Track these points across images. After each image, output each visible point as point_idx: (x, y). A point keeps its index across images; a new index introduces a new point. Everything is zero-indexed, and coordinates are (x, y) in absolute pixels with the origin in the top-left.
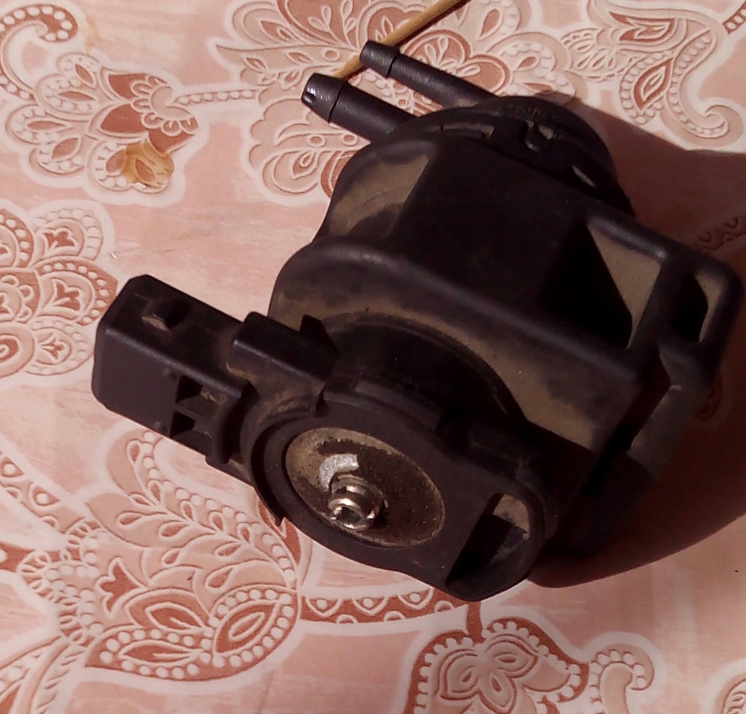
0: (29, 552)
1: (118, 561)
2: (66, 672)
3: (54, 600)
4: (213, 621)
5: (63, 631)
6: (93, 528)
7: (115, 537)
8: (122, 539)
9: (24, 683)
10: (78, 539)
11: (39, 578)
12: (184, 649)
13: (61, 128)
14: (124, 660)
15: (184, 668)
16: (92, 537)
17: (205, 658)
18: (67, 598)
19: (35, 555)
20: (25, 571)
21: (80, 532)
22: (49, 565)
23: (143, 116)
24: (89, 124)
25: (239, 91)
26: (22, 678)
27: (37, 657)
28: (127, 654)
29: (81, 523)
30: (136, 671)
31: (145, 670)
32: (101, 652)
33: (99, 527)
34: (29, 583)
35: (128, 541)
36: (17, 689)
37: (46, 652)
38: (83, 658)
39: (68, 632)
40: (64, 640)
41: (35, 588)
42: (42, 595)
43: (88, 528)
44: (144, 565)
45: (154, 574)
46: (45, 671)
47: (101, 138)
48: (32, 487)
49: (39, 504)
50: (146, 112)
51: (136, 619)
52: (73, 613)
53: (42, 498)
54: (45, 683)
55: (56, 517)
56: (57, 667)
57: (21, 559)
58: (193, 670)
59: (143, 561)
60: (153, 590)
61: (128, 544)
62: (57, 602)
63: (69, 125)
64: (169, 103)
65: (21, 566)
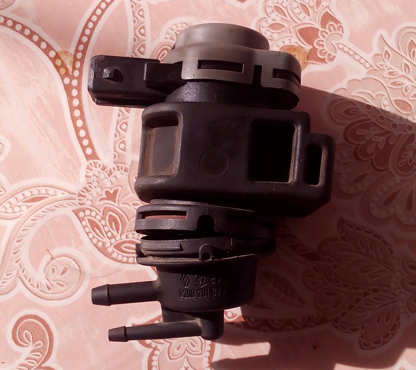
0: (99, 159)
1: (120, 188)
2: (66, 207)
3: (88, 181)
4: (124, 236)
5: (79, 193)
6: (125, 171)
7: (128, 180)
8: (129, 183)
9: (51, 198)
10: (117, 169)
11: (91, 170)
12: (105, 235)
13: (284, 18)
14: (85, 220)
15: (98, 241)
16: (121, 173)
17: (108, 245)
18: (92, 184)
19: (99, 162)
20: (91, 164)
21: (120, 168)
22: (99, 169)
23: (318, 39)
24: (296, 24)
25: (366, 61)
26: (52, 196)
27: (63, 194)
28: (88, 219)
29: (123, 165)
30: (84, 227)
31: (87, 230)
32: (82, 211)
33: (127, 172)
34: (87, 169)
35: (130, 185)
36: (47, 197)
37: (67, 195)
38: (74, 207)
39: (80, 195)
40: (76, 197)
41: (87, 172)
42: (86, 176)
43: (123, 169)
44: (125, 197)
45: (125, 204)
46: (60, 200)
47: (293, 34)
48: (124, 139)
49: (119, 146)
50: (321, 38)
51: (103, 212)
52: (88, 191)
53: (122, 146)
54: (56, 204)
55: (118, 156)
56: (65, 203)
57: (94, 159)
58: (100, 244)
59: (127, 196)
60: (119, 208)
61: (129, 186)
62: (88, 183)
63: (289, 19)
64: (334, 42)
65: (91, 161)
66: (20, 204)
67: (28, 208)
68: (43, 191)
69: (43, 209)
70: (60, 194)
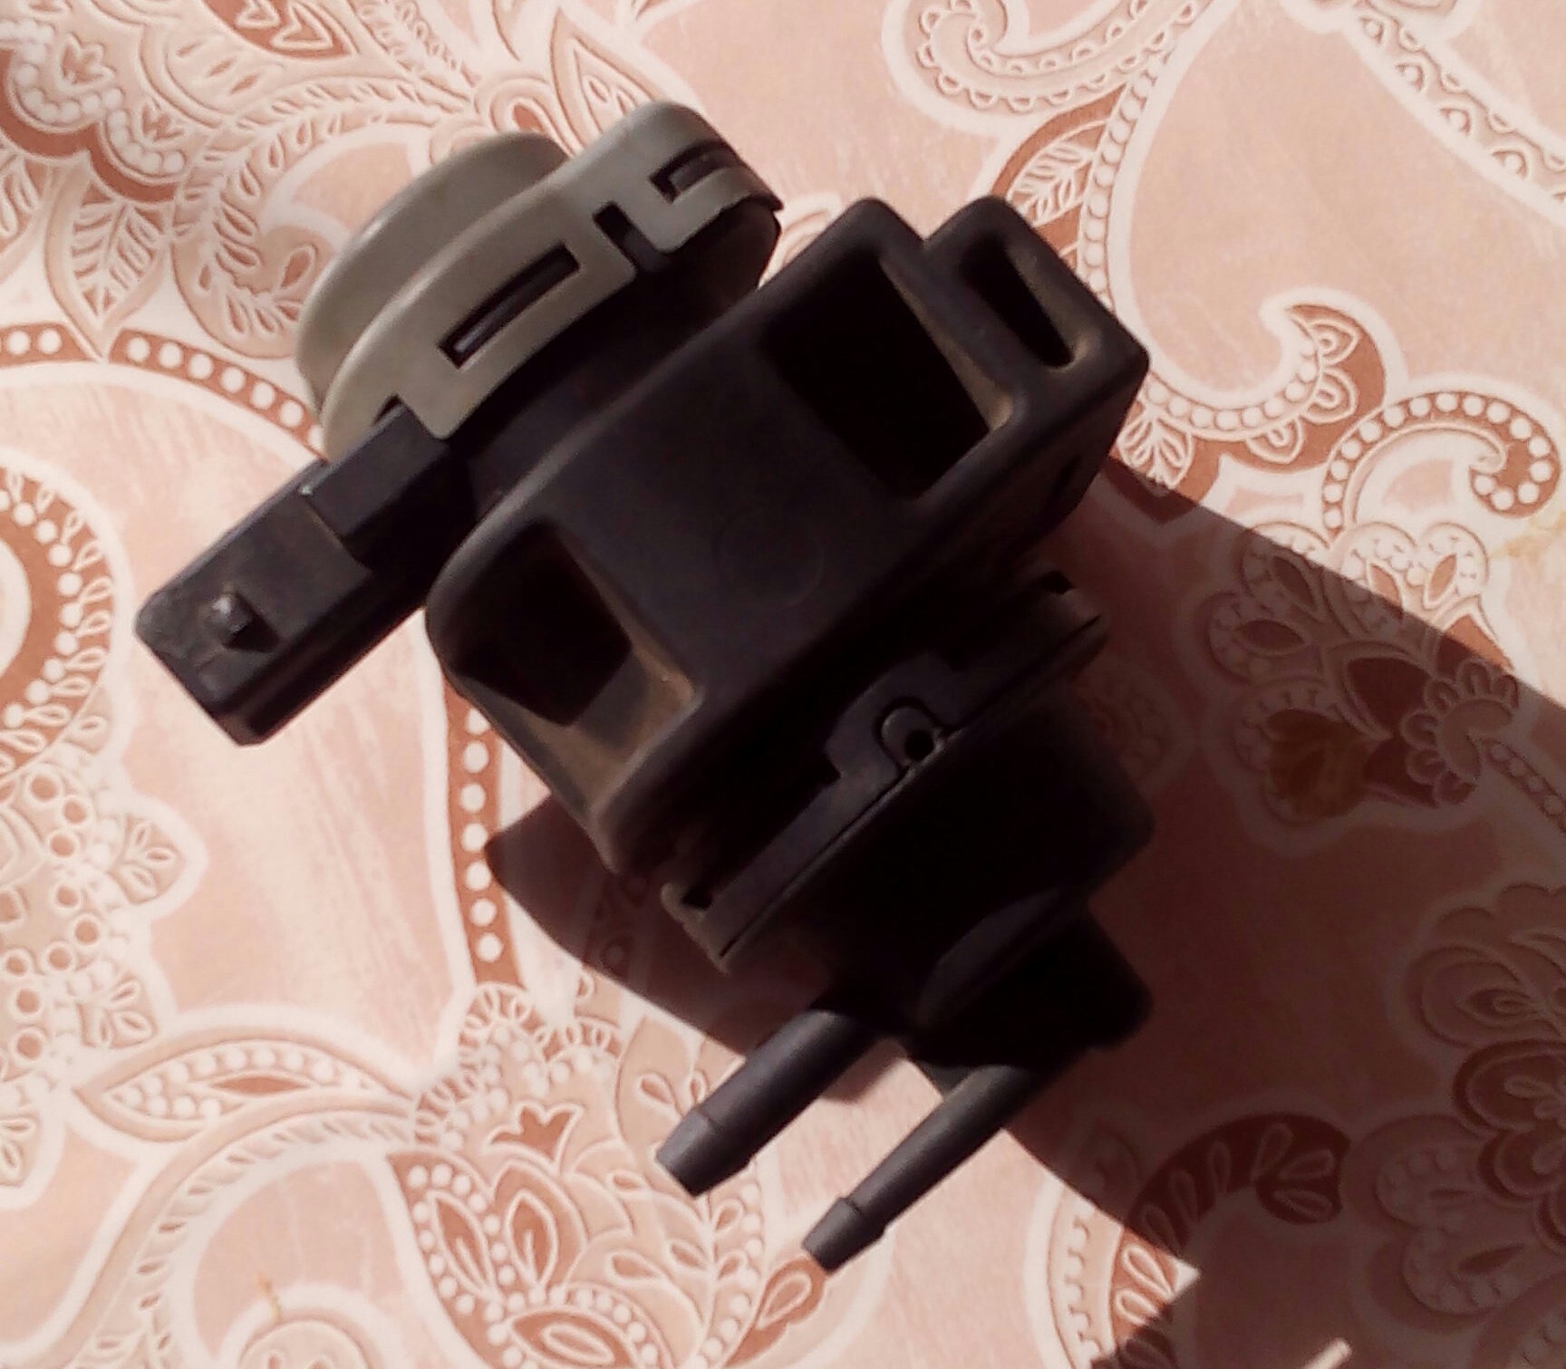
0: (520, 985)
1: (579, 1110)
2: (364, 1137)
3: (465, 1059)
4: (558, 1294)
5: (424, 1097)
6: (610, 1050)
7: (614, 1086)
9: (315, 1093)
10: (578, 1038)
11: (485, 1019)
12: (491, 1274)
13: (1305, 607)
14: (428, 1202)
15: (461, 1291)
16: (594, 1056)
17: (493, 1312)
18: (478, 1075)
19: (519, 997)
20: (487, 997)
21: (594, 1035)
22: (514, 1022)
23: (1418, 711)
24: (1344, 641)
26: (323, 1083)
27: (364, 1085)
28: (440, 1204)
29: (607, 1030)
30: (419, 1228)
32: (422, 1164)
33: (616, 1055)
34: (471, 1011)
35: (617, 1108)
36: (303, 1086)
37: (377, 1093)
38: (396, 1146)
39: (424, 1104)
40: (410, 1107)
41: (469, 1025)
42: (463, 1040)
43: (605, 1043)
44: (593, 1149)
45: (586, 1171)
46: (350, 1107)
47: (1328, 674)
49: (603, 955)
50: (1431, 709)
51: (500, 1185)
52: (459, 1096)
54: (331, 1117)
55: (596, 989)
56: (365, 1120)
57: (502, 981)
58: (465, 1305)
59: (599, 1144)
60: (559, 1184)
61: (614, 1111)
62: (464, 1065)
63: (1320, 614)
64: (1475, 733)
65: (492, 988)
66: (200, 1088)
67: (226, 1109)
68: (293, 1058)
69: (279, 1128)
70: (352, 1085)
